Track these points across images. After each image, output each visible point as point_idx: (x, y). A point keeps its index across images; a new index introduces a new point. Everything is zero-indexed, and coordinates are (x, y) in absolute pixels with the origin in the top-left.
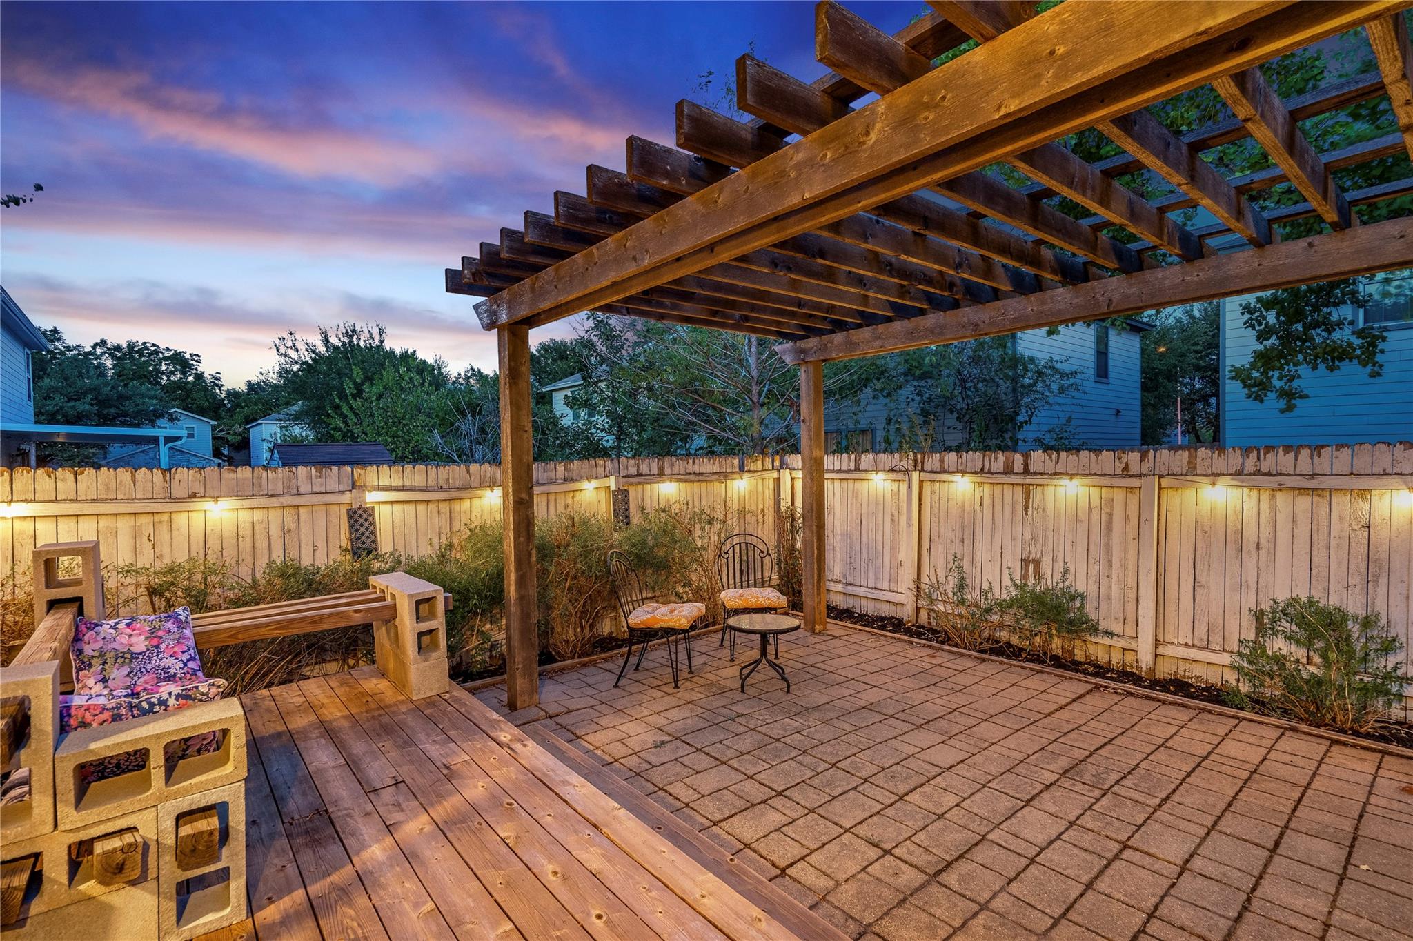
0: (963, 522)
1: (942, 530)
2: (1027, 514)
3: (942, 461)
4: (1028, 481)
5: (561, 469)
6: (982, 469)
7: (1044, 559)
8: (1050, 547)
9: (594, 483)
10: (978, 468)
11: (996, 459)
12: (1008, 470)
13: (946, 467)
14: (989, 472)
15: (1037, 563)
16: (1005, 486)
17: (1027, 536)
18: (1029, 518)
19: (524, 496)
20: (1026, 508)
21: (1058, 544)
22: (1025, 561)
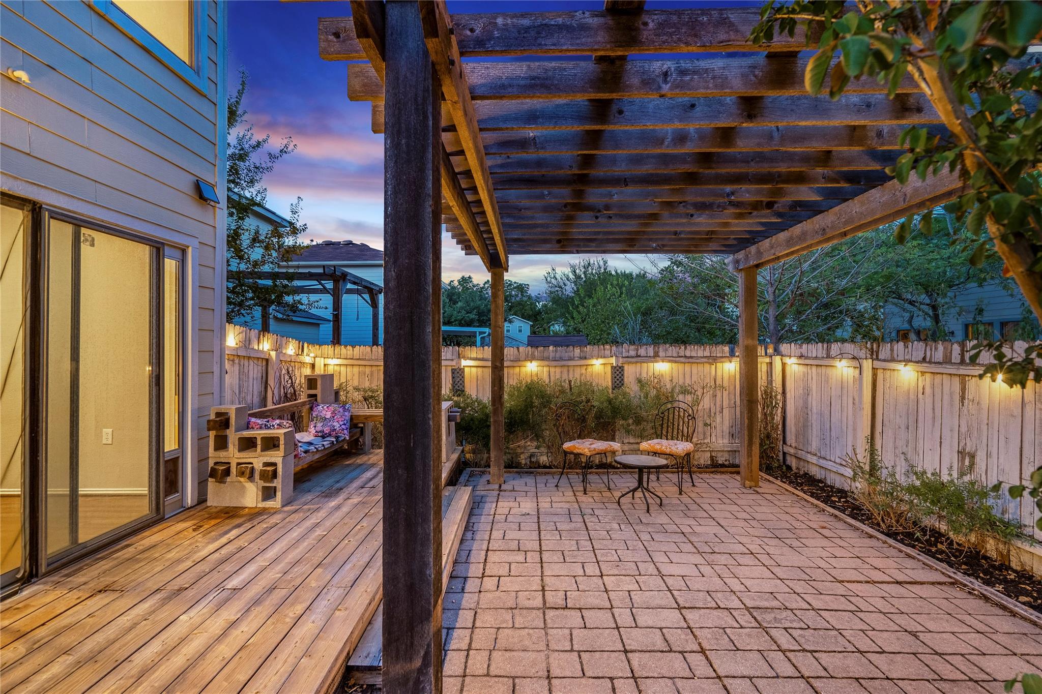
0: (908, 410)
1: (892, 416)
2: (963, 405)
3: (892, 350)
4: (961, 372)
5: (577, 351)
6: (924, 359)
7: (979, 453)
8: (985, 441)
9: (601, 361)
10: (920, 358)
11: (936, 349)
12: (947, 361)
13: (896, 356)
14: (930, 362)
15: (972, 456)
16: (944, 376)
17: (964, 429)
18: (965, 409)
19: (498, 364)
20: (963, 398)
21: (992, 438)
22: (961, 453)
